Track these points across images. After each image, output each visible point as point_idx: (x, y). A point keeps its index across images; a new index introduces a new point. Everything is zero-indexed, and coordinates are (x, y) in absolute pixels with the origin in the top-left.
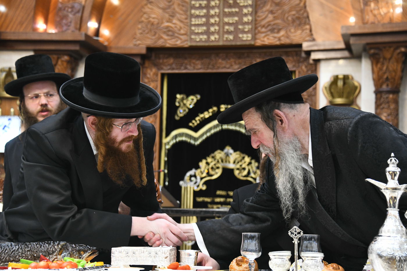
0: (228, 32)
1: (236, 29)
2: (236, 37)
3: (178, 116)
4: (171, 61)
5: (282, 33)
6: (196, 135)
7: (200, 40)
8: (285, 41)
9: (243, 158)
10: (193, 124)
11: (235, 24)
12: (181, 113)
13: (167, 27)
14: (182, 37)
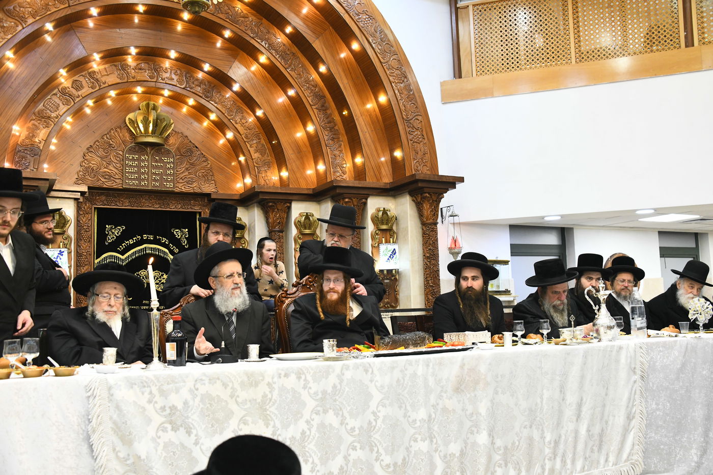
0: (155, 180)
1: (162, 178)
2: (161, 184)
3: (107, 242)
4: (104, 198)
5: (195, 184)
6: (123, 257)
7: (132, 184)
8: (197, 190)
9: (162, 275)
10: (121, 248)
11: (161, 175)
12: (110, 239)
13: (105, 172)
14: (117, 180)
